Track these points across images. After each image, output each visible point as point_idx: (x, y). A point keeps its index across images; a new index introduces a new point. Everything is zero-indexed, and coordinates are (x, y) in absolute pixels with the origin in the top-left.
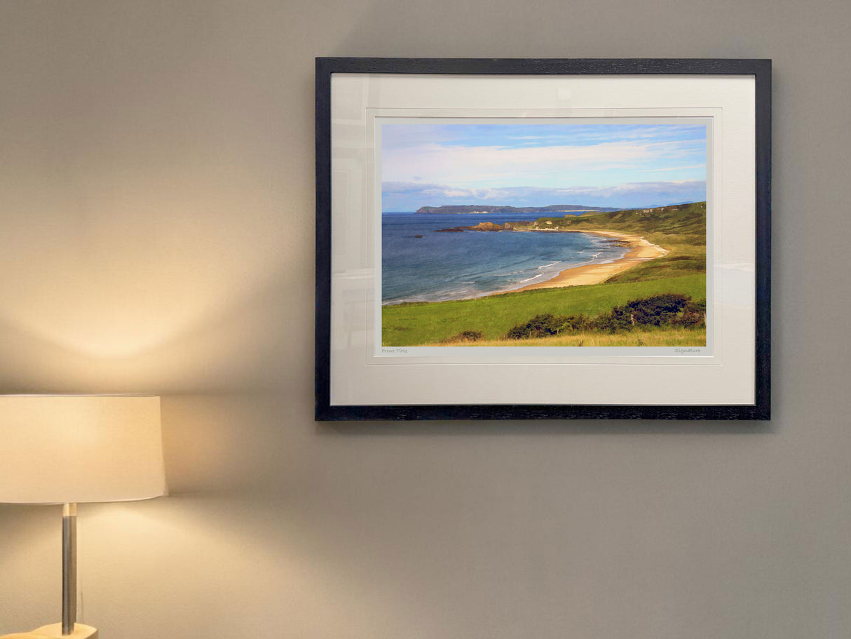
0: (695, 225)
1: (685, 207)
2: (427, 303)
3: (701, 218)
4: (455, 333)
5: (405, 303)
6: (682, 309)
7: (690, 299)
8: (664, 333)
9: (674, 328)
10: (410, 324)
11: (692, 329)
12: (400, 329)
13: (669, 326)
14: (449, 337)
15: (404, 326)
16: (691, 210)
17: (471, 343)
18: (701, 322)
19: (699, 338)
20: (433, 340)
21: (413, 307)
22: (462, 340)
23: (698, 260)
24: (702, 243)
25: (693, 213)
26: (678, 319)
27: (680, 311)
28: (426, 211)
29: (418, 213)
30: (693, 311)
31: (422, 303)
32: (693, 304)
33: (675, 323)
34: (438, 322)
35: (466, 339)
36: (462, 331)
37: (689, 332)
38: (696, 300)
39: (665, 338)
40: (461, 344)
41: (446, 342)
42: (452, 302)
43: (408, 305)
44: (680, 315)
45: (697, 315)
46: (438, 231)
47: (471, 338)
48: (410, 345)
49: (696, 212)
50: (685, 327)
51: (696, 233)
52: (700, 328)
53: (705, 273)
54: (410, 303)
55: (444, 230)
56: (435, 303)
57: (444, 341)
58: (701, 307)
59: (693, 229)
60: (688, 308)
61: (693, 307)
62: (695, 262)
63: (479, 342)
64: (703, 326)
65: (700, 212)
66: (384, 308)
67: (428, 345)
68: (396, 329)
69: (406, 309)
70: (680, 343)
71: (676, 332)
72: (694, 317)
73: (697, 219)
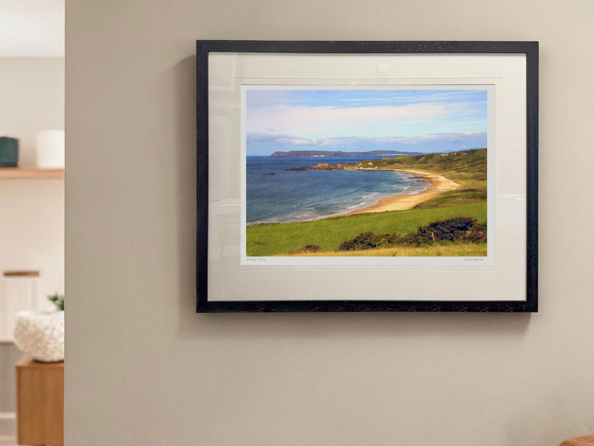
0: (480, 165)
1: (472, 152)
2: (279, 224)
3: (484, 160)
4: (301, 247)
5: (262, 224)
6: (470, 228)
7: (476, 220)
8: (457, 246)
9: (464, 243)
10: (266, 240)
11: (478, 243)
12: (259, 243)
13: (461, 241)
14: (295, 249)
15: (262, 241)
16: (477, 154)
17: (312, 254)
18: (484, 238)
19: (483, 250)
20: (284, 251)
21: (268, 227)
22: (305, 252)
23: (482, 192)
24: (484, 179)
25: (478, 157)
26: (467, 236)
27: (469, 230)
28: (278, 155)
29: (272, 156)
30: (478, 230)
31: (275, 224)
32: (478, 224)
33: (465, 238)
34: (287, 238)
35: (308, 251)
36: (305, 245)
37: (475, 246)
38: (480, 221)
39: (458, 250)
40: (305, 254)
41: (293, 253)
42: (297, 223)
43: (265, 225)
44: (469, 233)
45: (481, 233)
46: (287, 170)
47: (312, 250)
48: (266, 255)
49: (481, 156)
50: (473, 242)
51: (480, 171)
52: (484, 243)
53: (487, 201)
54: (266, 224)
55: (292, 169)
56: (285, 224)
57: (291, 253)
58: (484, 227)
59: (478, 168)
60: (475, 227)
61: (479, 227)
62: (480, 193)
63: (318, 253)
64: (486, 241)
65: (483, 156)
66: (247, 227)
67: (280, 255)
68: (256, 243)
69: (263, 229)
70: (468, 254)
71: (466, 246)
72: (479, 234)
73: (481, 161)
